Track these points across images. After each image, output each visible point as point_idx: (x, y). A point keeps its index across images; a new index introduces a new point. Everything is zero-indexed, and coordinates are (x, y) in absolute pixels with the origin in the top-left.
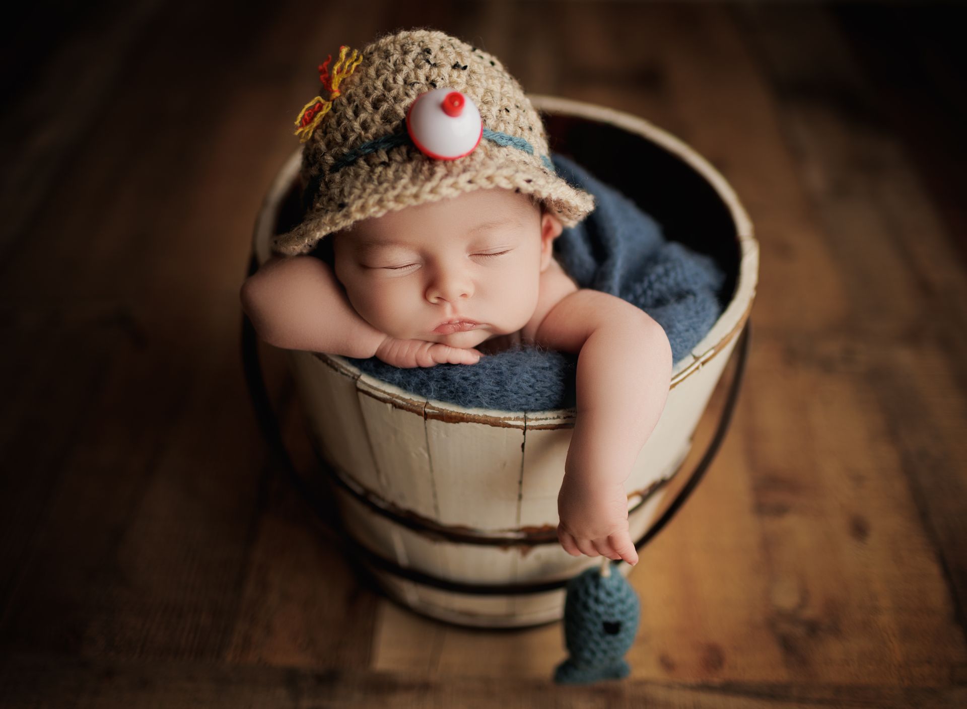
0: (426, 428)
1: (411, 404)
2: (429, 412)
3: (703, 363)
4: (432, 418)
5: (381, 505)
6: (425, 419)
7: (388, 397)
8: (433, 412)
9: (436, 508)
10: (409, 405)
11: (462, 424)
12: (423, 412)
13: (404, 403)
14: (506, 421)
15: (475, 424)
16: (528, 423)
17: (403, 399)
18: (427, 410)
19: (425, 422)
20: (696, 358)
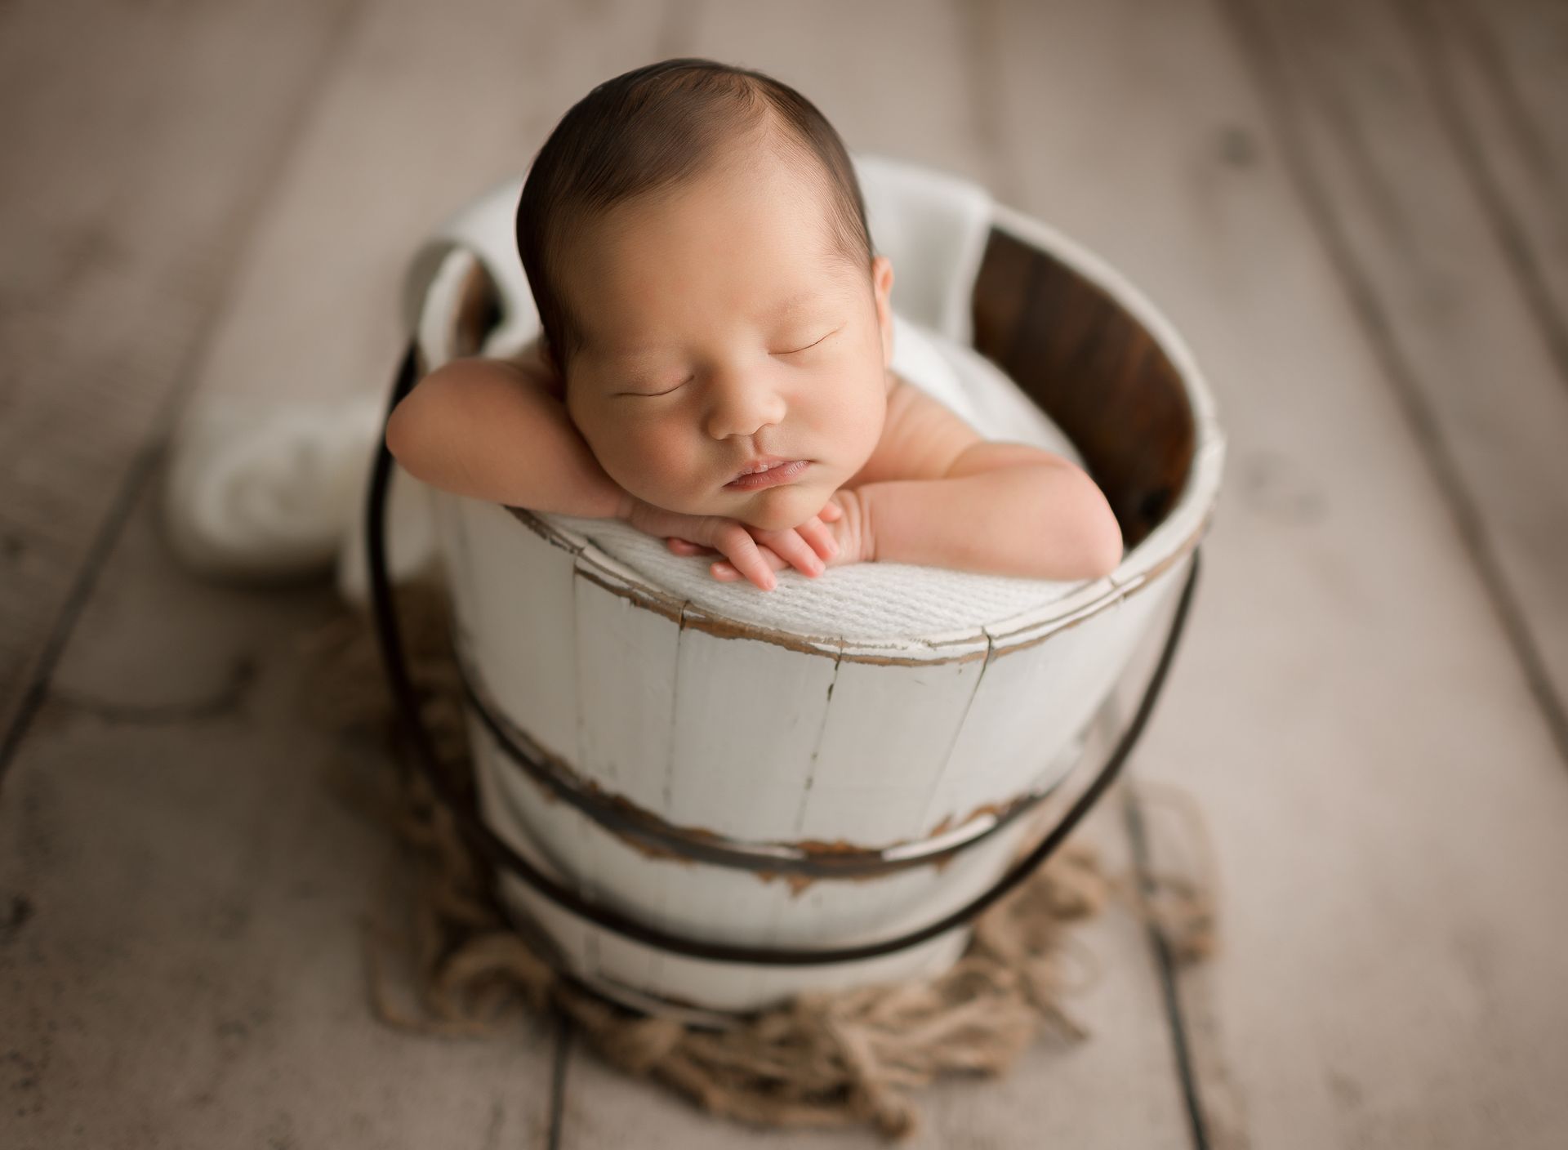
0: (679, 644)
1: (662, 601)
2: (689, 616)
3: (1126, 595)
4: (692, 628)
5: (570, 783)
6: (682, 628)
7: (626, 586)
8: (698, 617)
9: (667, 793)
10: (659, 602)
11: (740, 642)
12: (680, 616)
13: (651, 598)
14: (812, 644)
15: (761, 643)
16: (846, 650)
17: (650, 592)
18: (687, 613)
19: (680, 634)
20: (1115, 586)
